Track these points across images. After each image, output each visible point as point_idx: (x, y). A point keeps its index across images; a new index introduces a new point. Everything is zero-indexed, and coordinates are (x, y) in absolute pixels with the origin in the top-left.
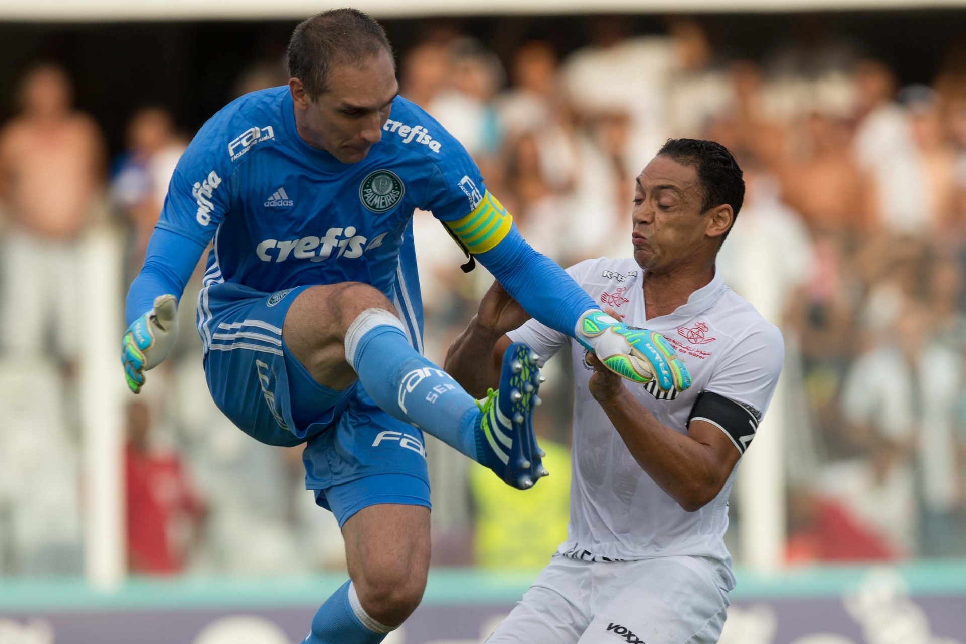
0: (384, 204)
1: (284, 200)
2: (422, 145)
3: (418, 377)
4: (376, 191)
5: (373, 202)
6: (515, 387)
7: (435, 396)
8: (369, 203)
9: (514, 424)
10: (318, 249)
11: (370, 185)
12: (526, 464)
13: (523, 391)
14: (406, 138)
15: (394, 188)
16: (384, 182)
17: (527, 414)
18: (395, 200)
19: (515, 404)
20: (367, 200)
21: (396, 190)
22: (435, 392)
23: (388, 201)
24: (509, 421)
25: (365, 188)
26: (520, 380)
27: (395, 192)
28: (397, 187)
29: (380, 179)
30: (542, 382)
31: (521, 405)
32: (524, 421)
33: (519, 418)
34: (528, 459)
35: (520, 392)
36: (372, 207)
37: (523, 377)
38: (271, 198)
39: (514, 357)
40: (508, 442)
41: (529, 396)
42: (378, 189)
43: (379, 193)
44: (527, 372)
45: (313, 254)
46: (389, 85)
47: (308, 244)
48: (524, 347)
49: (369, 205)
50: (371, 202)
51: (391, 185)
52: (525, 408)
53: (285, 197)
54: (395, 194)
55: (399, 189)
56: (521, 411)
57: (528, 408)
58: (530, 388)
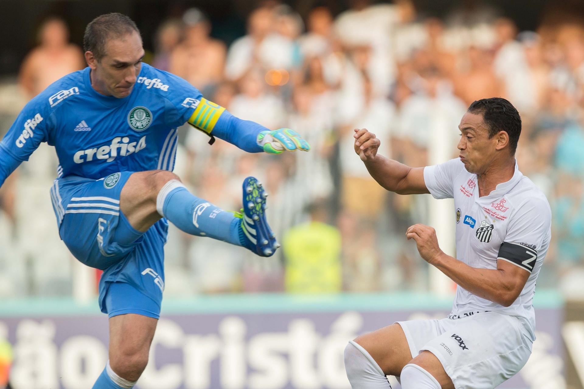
0: (142, 126)
1: (86, 128)
2: (157, 88)
3: (203, 207)
4: (137, 119)
5: (136, 125)
6: (250, 201)
7: (215, 214)
8: (134, 126)
9: (254, 221)
10: (109, 153)
11: (133, 115)
12: (266, 242)
13: (255, 202)
14: (148, 86)
15: (146, 116)
16: (140, 113)
17: (261, 215)
18: (148, 122)
19: (252, 210)
20: (133, 124)
21: (148, 117)
22: (214, 213)
23: (144, 123)
24: (251, 220)
25: (131, 118)
26: (252, 197)
27: (147, 118)
28: (148, 115)
29: (138, 112)
30: (266, 196)
31: (256, 211)
32: (260, 218)
33: (256, 218)
34: (267, 239)
35: (253, 203)
36: (136, 128)
37: (254, 195)
38: (78, 127)
39: (247, 185)
40: (254, 232)
41: (260, 205)
42: (138, 118)
43: (139, 120)
44: (257, 192)
45: (107, 156)
46: (139, 51)
47: (104, 151)
48: (253, 179)
49: (134, 127)
50: (135, 125)
51: (145, 115)
52: (259, 211)
53: (86, 126)
54: (147, 119)
55: (149, 116)
56: (256, 213)
57: (261, 211)
58: (259, 200)
